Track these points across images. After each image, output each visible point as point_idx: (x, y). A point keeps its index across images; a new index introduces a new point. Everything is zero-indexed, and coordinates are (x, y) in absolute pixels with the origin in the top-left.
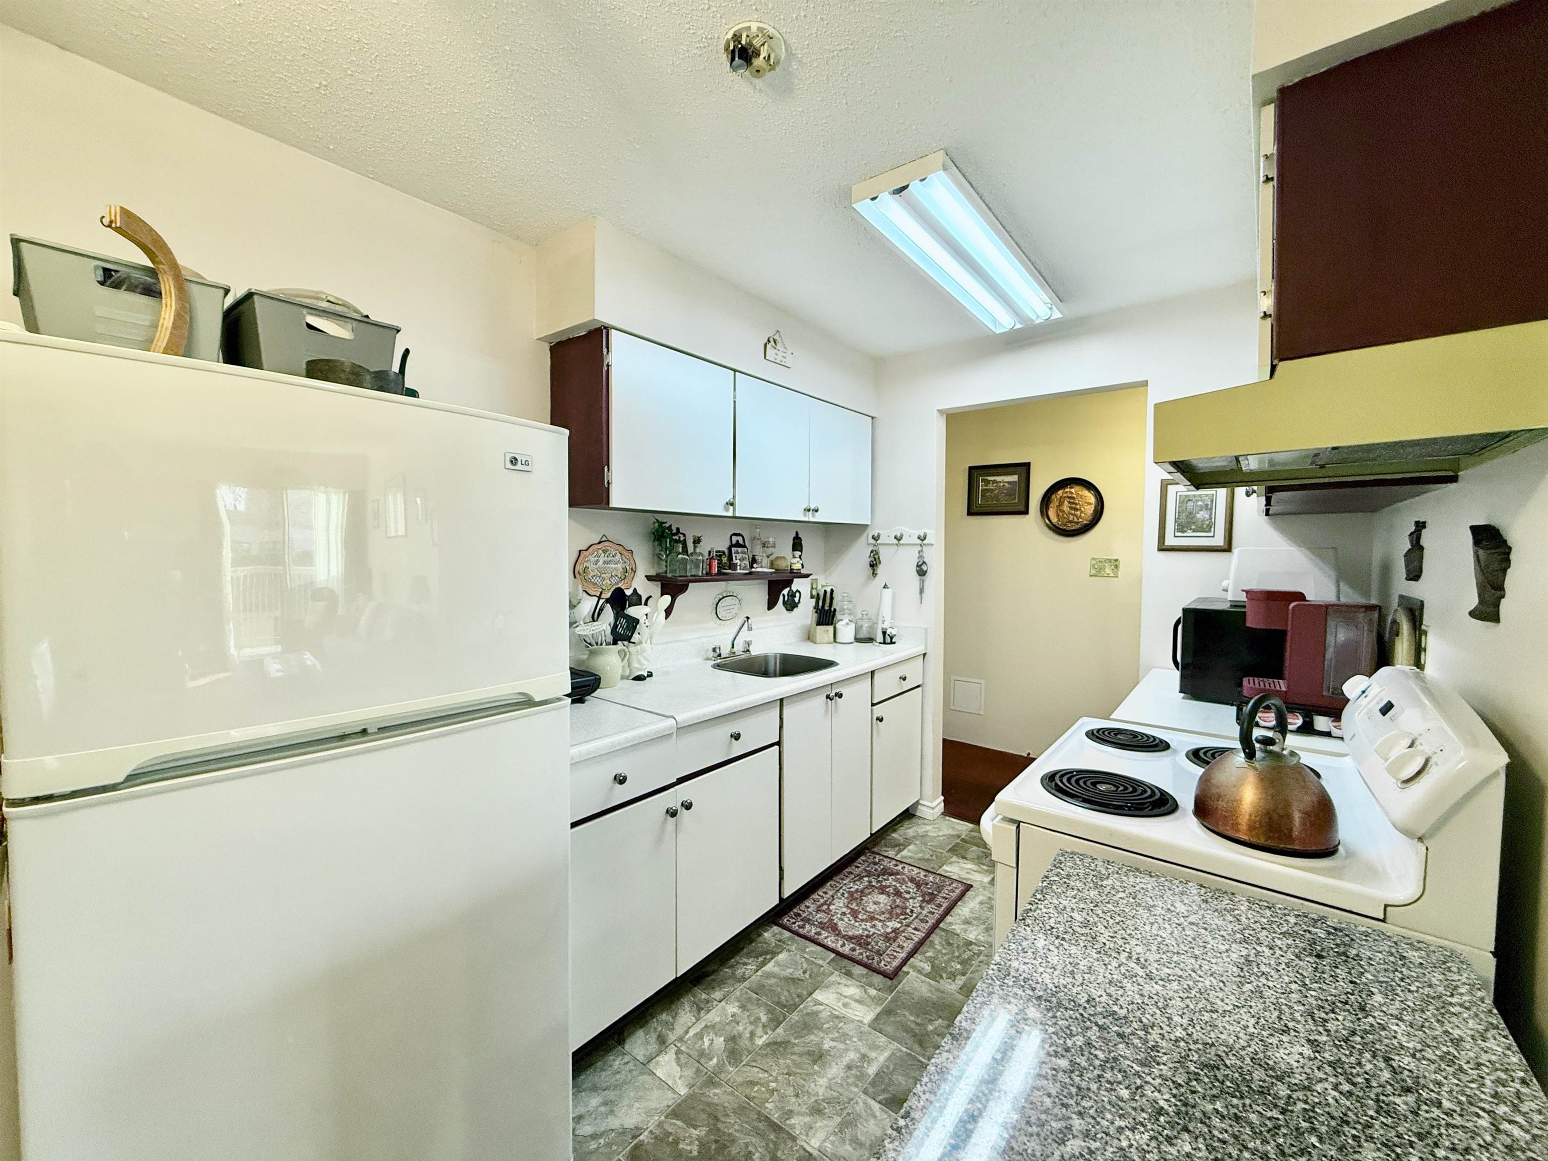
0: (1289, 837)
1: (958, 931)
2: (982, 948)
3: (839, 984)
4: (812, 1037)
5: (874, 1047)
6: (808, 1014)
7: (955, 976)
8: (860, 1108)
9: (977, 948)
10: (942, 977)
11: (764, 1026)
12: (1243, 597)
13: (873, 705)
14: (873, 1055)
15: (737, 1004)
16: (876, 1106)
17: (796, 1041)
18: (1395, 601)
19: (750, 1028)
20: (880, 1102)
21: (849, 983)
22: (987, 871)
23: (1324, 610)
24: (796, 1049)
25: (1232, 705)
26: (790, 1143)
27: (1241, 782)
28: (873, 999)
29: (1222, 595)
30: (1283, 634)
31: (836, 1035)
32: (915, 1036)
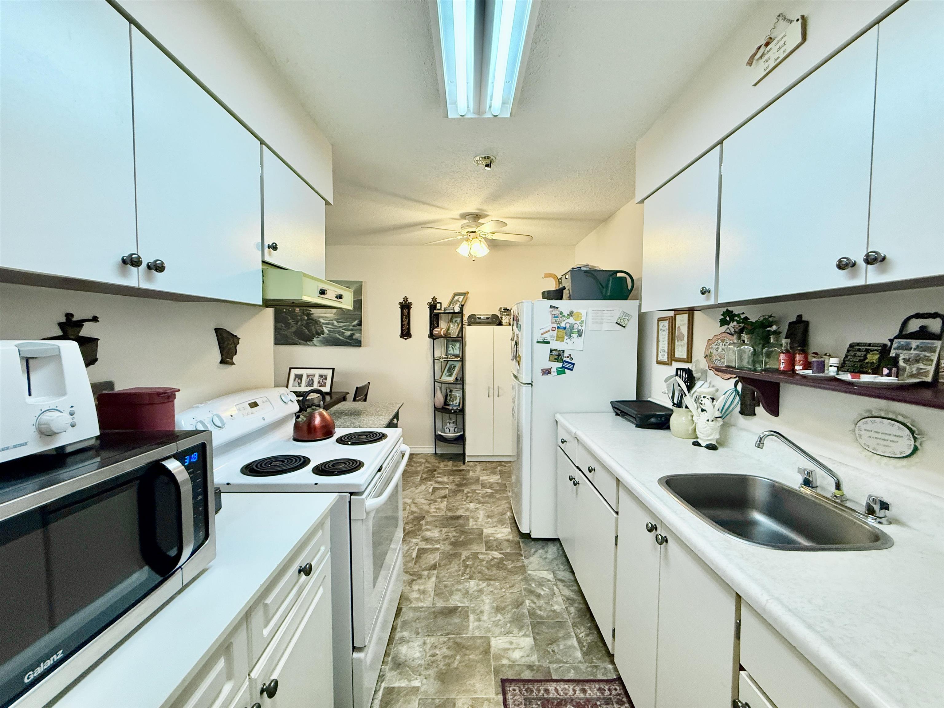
3: (528, 656)
4: (509, 616)
5: (478, 627)
6: (523, 626)
8: (465, 600)
11: (534, 609)
14: (476, 624)
15: (559, 611)
16: (459, 605)
17: (514, 610)
19: (538, 604)
21: (523, 660)
24: (510, 607)
31: (500, 624)
32: (463, 647)
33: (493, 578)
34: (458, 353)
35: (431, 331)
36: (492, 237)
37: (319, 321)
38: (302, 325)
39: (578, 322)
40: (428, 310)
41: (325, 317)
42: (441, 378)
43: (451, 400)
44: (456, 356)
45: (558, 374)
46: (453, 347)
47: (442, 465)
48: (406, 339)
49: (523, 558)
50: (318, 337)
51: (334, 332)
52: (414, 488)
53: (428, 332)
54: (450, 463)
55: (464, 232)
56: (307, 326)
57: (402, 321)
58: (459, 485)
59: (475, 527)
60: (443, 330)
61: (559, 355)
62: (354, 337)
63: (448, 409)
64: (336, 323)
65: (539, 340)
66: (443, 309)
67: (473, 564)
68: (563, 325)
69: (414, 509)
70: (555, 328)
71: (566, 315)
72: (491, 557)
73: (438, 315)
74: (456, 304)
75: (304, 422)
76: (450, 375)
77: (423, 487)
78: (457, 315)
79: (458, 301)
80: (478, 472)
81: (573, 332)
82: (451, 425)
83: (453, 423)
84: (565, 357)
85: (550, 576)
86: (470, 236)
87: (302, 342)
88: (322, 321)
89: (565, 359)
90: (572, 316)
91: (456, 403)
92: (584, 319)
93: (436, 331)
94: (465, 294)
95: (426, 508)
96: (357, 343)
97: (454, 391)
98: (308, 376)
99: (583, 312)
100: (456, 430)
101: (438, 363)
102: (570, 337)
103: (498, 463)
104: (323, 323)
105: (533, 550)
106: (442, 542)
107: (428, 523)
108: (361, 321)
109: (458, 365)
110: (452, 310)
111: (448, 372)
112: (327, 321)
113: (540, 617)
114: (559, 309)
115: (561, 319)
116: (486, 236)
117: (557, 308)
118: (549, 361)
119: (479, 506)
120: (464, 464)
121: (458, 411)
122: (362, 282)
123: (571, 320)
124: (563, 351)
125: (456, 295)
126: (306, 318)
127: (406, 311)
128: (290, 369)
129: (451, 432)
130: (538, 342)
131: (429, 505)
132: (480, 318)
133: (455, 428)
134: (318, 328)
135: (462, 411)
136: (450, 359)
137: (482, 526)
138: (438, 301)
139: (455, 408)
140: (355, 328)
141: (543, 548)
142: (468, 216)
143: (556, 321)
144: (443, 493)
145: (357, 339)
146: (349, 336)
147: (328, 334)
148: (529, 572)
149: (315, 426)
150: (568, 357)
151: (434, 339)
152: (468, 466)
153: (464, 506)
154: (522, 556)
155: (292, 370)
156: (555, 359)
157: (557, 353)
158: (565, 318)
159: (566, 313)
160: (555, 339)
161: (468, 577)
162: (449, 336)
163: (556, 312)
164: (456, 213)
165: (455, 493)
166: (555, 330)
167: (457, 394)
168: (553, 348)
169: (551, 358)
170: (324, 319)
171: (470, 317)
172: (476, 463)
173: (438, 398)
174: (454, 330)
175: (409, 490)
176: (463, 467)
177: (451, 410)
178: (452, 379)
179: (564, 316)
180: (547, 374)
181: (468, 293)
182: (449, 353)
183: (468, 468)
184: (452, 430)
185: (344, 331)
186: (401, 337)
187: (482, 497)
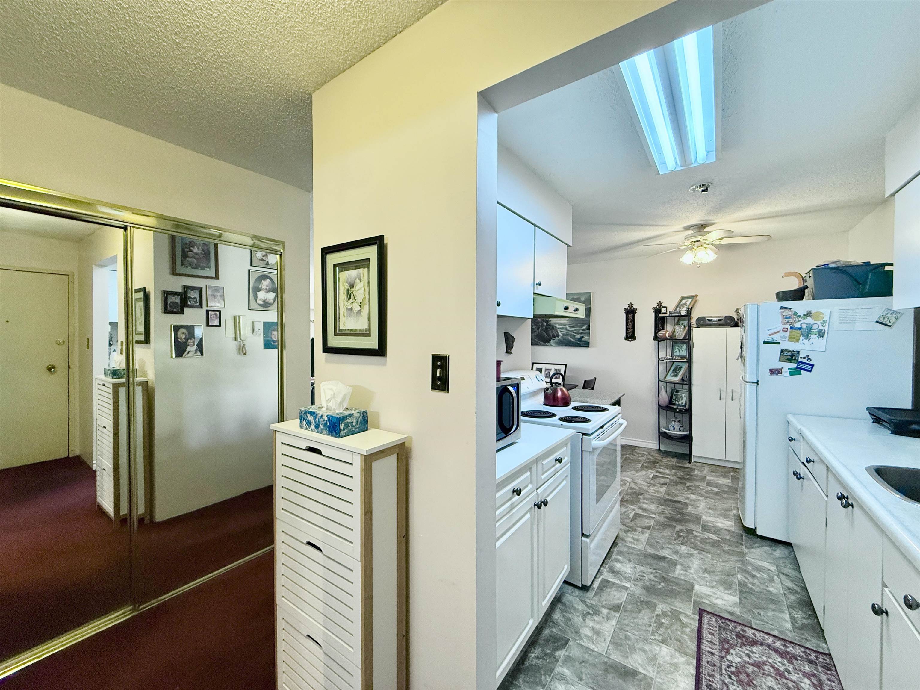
2: (652, 637)
5: (685, 575)
6: (731, 589)
14: (683, 572)
15: (775, 593)
17: (723, 577)
19: (752, 582)
20: (669, 558)
24: (720, 574)
28: (703, 597)
31: (707, 580)
33: (705, 550)
34: (685, 354)
35: (656, 334)
36: (720, 243)
37: (555, 326)
38: (542, 330)
39: (818, 322)
40: (653, 314)
41: (560, 323)
42: (665, 378)
43: (677, 399)
44: (682, 357)
45: (791, 375)
46: (680, 349)
47: (665, 460)
48: (630, 341)
49: (744, 547)
50: (554, 340)
51: (567, 335)
52: (635, 472)
53: (653, 335)
54: (674, 460)
55: (688, 243)
56: (546, 330)
57: (627, 325)
58: (681, 478)
59: (693, 512)
60: (668, 333)
61: (792, 356)
62: (583, 339)
63: (673, 408)
64: (568, 328)
65: (766, 341)
66: (668, 313)
67: (687, 536)
68: (798, 325)
69: (633, 486)
70: (787, 328)
71: (802, 316)
72: (706, 537)
73: (663, 318)
74: (683, 307)
75: (551, 393)
76: (676, 376)
77: (644, 473)
78: (683, 318)
79: (685, 304)
80: (705, 472)
81: (811, 333)
82: (677, 423)
83: (679, 422)
84: (800, 358)
85: (773, 568)
86: (694, 245)
87: (542, 343)
88: (558, 326)
89: (800, 360)
90: (810, 316)
91: (682, 403)
92: (826, 318)
93: (660, 333)
94: (693, 297)
95: (645, 488)
96: (585, 344)
97: (680, 391)
98: (546, 370)
99: (826, 312)
100: (681, 429)
101: (663, 363)
102: (807, 337)
103: (732, 469)
104: (558, 328)
105: (757, 545)
106: (657, 514)
107: (644, 499)
108: (589, 326)
109: (685, 366)
110: (678, 313)
111: (673, 373)
112: (561, 327)
113: (751, 589)
114: (792, 309)
115: (795, 320)
116: (713, 243)
117: (790, 309)
118: (779, 361)
119: (700, 498)
120: (690, 463)
121: (684, 410)
122: (591, 293)
123: (809, 320)
124: (798, 352)
125: (683, 298)
126: (545, 324)
127: (631, 316)
128: (533, 363)
129: (675, 430)
130: (765, 342)
131: (649, 487)
132: (711, 320)
133: (681, 427)
134: (554, 332)
135: (689, 411)
136: (675, 359)
137: (702, 513)
138: (663, 306)
139: (681, 408)
140: (584, 332)
141: (770, 546)
142: (692, 228)
143: (788, 322)
144: (663, 481)
145: (586, 341)
146: (579, 338)
147: (562, 337)
148: (747, 558)
149: (557, 397)
150: (805, 358)
151: (659, 341)
152: (695, 465)
153: (684, 495)
154: (743, 545)
155: (535, 365)
156: (786, 360)
157: (790, 354)
158: (800, 319)
159: (801, 313)
160: (787, 339)
161: (680, 542)
162: (674, 338)
163: (789, 313)
164: (680, 227)
165: (676, 483)
166: (787, 331)
167: (684, 395)
168: (785, 348)
169: (782, 358)
170: (559, 325)
171: (699, 320)
172: (704, 465)
173: (662, 396)
174: (680, 332)
175: (630, 472)
176: (688, 465)
177: (676, 409)
178: (677, 379)
179: (800, 316)
180: (777, 374)
181: (697, 296)
182: (675, 354)
183: (694, 467)
184: (677, 428)
185: (575, 334)
186: (626, 339)
187: (706, 493)
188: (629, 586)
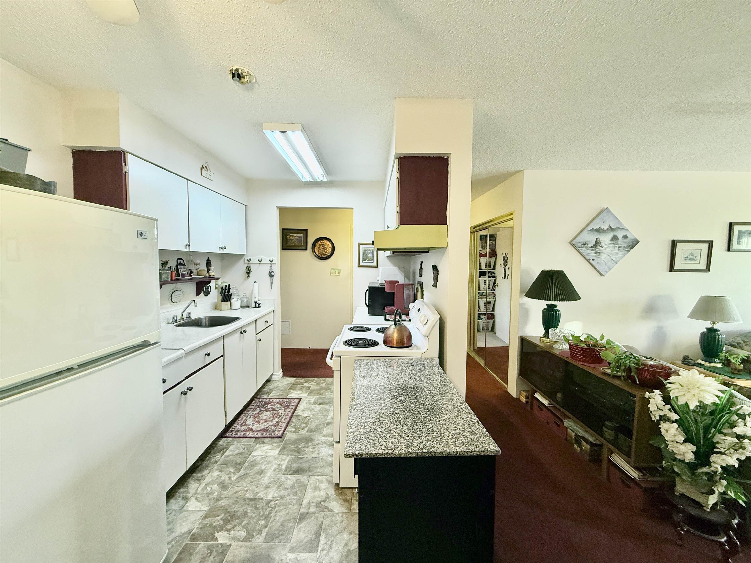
0: (403, 344)
1: (301, 414)
2: (311, 417)
3: (261, 447)
4: (256, 468)
5: (282, 460)
6: (251, 462)
7: (304, 428)
8: (283, 479)
9: (309, 417)
10: (299, 430)
11: (233, 473)
12: (384, 282)
13: (256, 334)
14: (282, 463)
15: (217, 471)
16: (289, 476)
17: (250, 472)
18: (417, 282)
19: (227, 476)
20: (289, 475)
21: (265, 445)
22: (305, 392)
23: (403, 285)
24: (251, 474)
25: (383, 316)
26: (260, 501)
27: (393, 333)
28: (276, 446)
29: (377, 282)
30: (393, 293)
31: (266, 463)
32: (295, 451)
188: (322, 438)
